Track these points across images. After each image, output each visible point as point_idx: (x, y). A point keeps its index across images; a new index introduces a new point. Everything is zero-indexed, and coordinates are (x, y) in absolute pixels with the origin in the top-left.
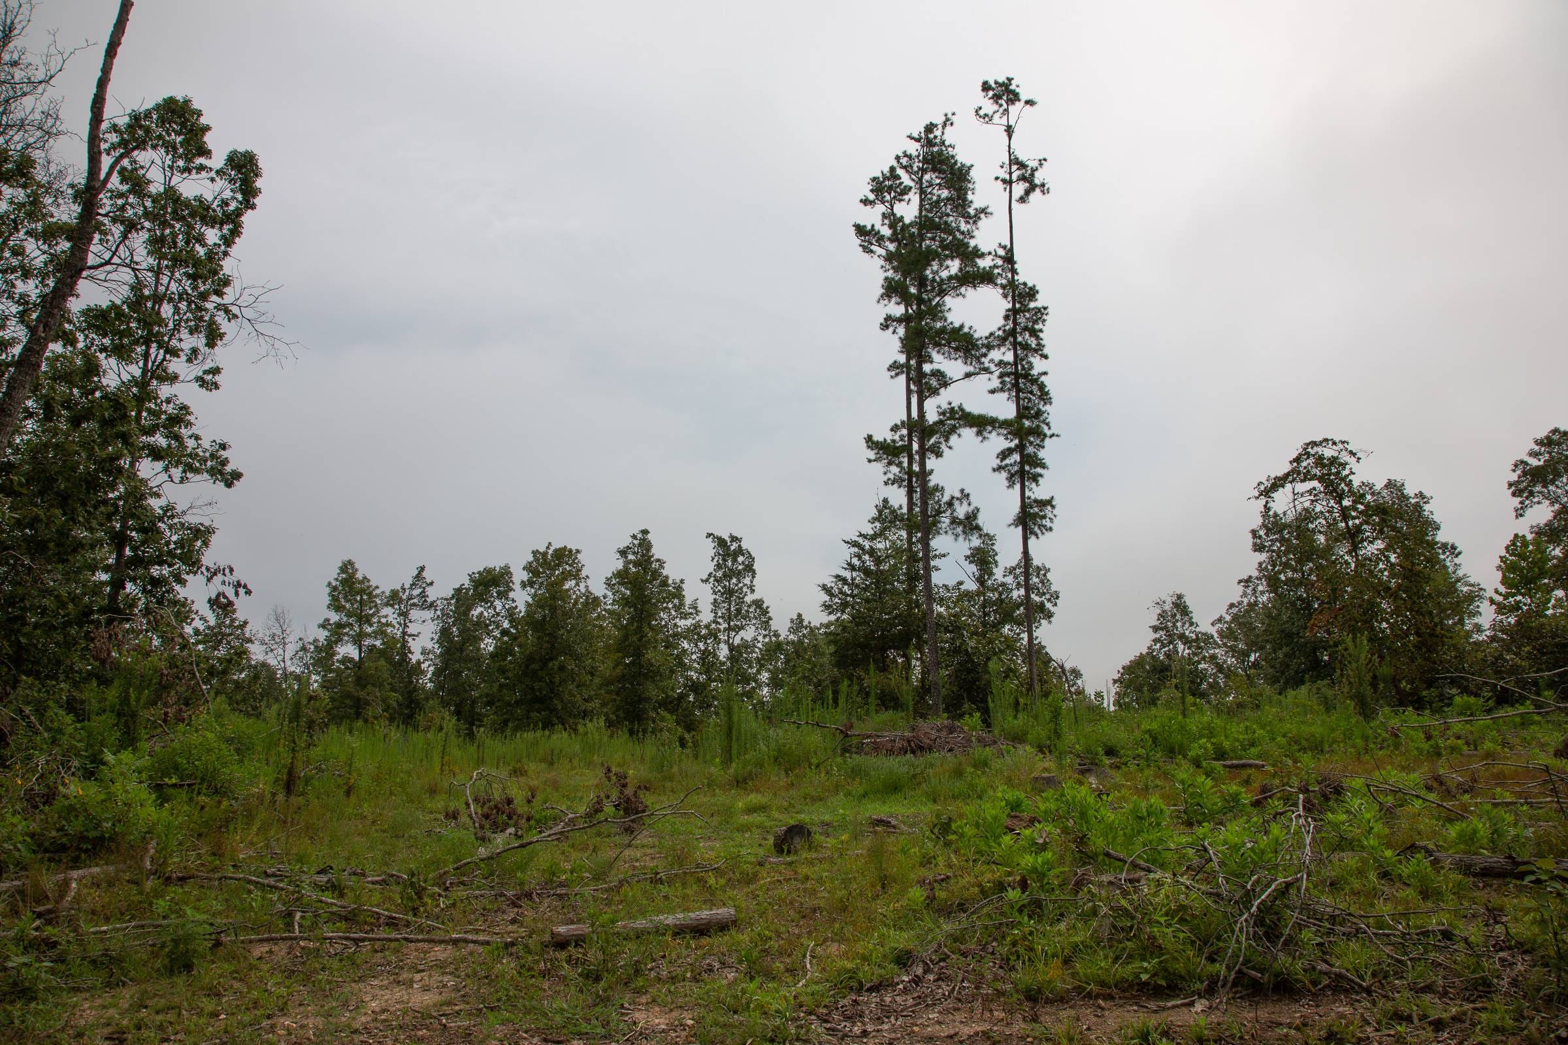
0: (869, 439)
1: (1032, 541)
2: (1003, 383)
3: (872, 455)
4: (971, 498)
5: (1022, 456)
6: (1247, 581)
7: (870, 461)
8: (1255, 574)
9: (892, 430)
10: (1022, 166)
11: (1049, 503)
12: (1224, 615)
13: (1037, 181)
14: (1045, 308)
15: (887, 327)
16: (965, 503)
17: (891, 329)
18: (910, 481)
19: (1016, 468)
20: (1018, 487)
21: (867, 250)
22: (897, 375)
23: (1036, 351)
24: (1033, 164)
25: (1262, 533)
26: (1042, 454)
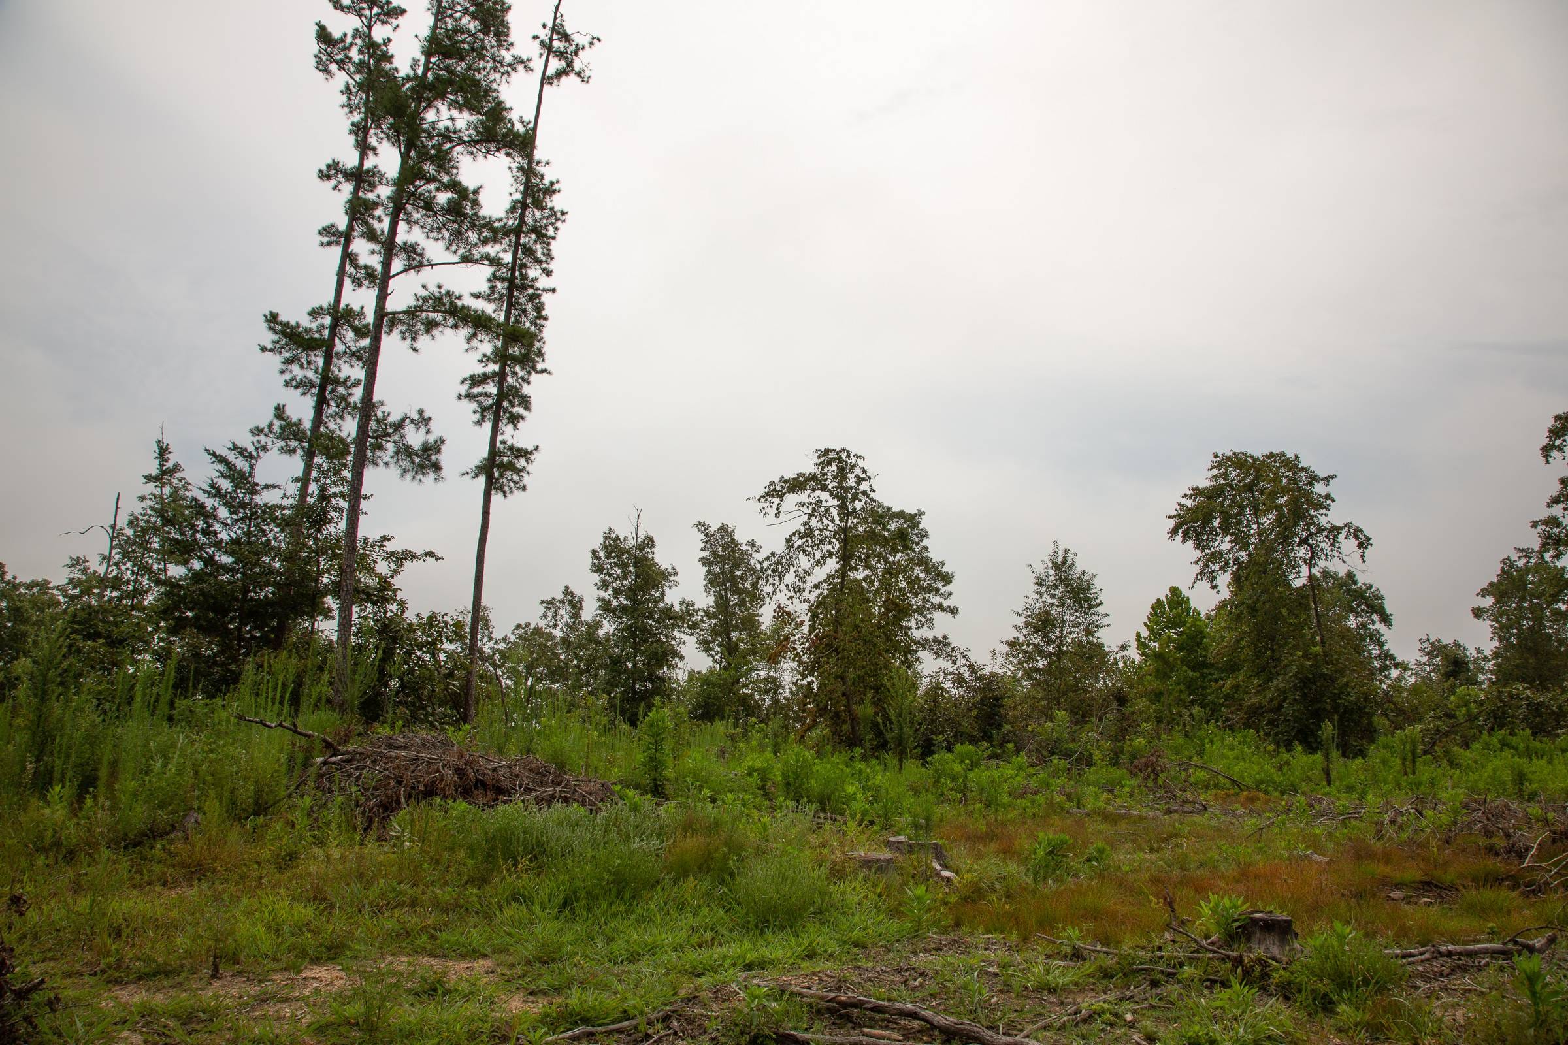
0: (272, 318)
1: (496, 498)
2: (493, 288)
3: (269, 338)
4: (432, 424)
5: (500, 388)
6: (550, 603)
7: (264, 349)
8: (560, 596)
9: (310, 314)
10: (566, 37)
11: (525, 454)
12: (510, 635)
13: (577, 65)
14: (563, 213)
15: (328, 177)
16: (423, 430)
17: (333, 182)
18: (322, 388)
19: (490, 401)
20: (488, 426)
21: (322, 66)
22: (329, 244)
23: (540, 262)
24: (578, 39)
25: (602, 554)
26: (526, 390)
